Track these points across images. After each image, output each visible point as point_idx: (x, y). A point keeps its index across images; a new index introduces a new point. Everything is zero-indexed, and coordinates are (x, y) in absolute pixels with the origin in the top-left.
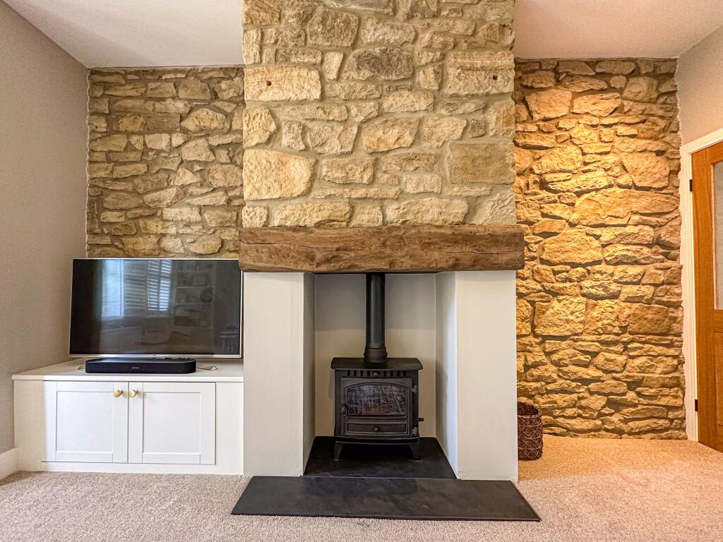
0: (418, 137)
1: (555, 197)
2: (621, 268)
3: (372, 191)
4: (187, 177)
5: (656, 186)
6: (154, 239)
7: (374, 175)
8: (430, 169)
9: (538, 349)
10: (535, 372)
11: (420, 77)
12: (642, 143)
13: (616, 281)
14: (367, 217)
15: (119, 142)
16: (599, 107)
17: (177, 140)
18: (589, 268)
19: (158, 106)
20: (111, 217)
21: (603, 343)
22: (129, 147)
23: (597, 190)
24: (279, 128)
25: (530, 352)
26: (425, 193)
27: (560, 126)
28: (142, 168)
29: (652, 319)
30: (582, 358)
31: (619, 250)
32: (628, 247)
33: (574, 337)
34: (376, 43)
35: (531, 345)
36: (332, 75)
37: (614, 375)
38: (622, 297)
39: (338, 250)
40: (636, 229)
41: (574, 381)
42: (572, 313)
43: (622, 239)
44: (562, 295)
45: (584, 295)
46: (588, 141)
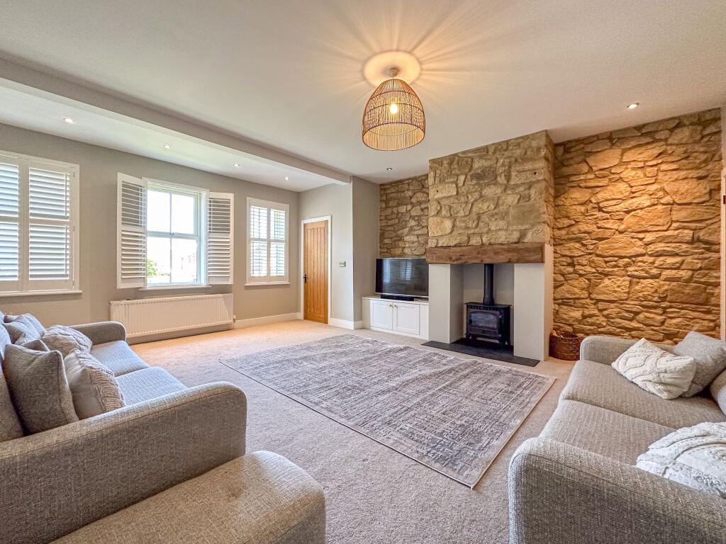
0: (497, 206)
1: (608, 216)
2: (662, 258)
3: (477, 230)
4: (413, 223)
5: (695, 201)
6: (401, 249)
7: (478, 223)
8: (503, 218)
9: (593, 306)
10: (590, 320)
11: (499, 179)
12: (682, 174)
13: (656, 267)
14: (475, 241)
15: (389, 211)
16: (644, 155)
17: (409, 207)
18: (634, 259)
19: (402, 194)
20: (387, 241)
21: (643, 306)
22: (392, 213)
23: (641, 209)
24: (441, 208)
25: (587, 308)
26: (500, 229)
27: (613, 171)
28: (397, 221)
29: (688, 293)
30: (626, 315)
31: (660, 247)
32: (669, 245)
33: (620, 301)
34: (479, 168)
35: (588, 305)
36: (461, 184)
37: (652, 327)
38: (663, 277)
39: (461, 255)
40: (676, 232)
41: (619, 328)
42: (619, 287)
43: (662, 240)
44: (611, 275)
45: (629, 276)
46: (635, 178)
